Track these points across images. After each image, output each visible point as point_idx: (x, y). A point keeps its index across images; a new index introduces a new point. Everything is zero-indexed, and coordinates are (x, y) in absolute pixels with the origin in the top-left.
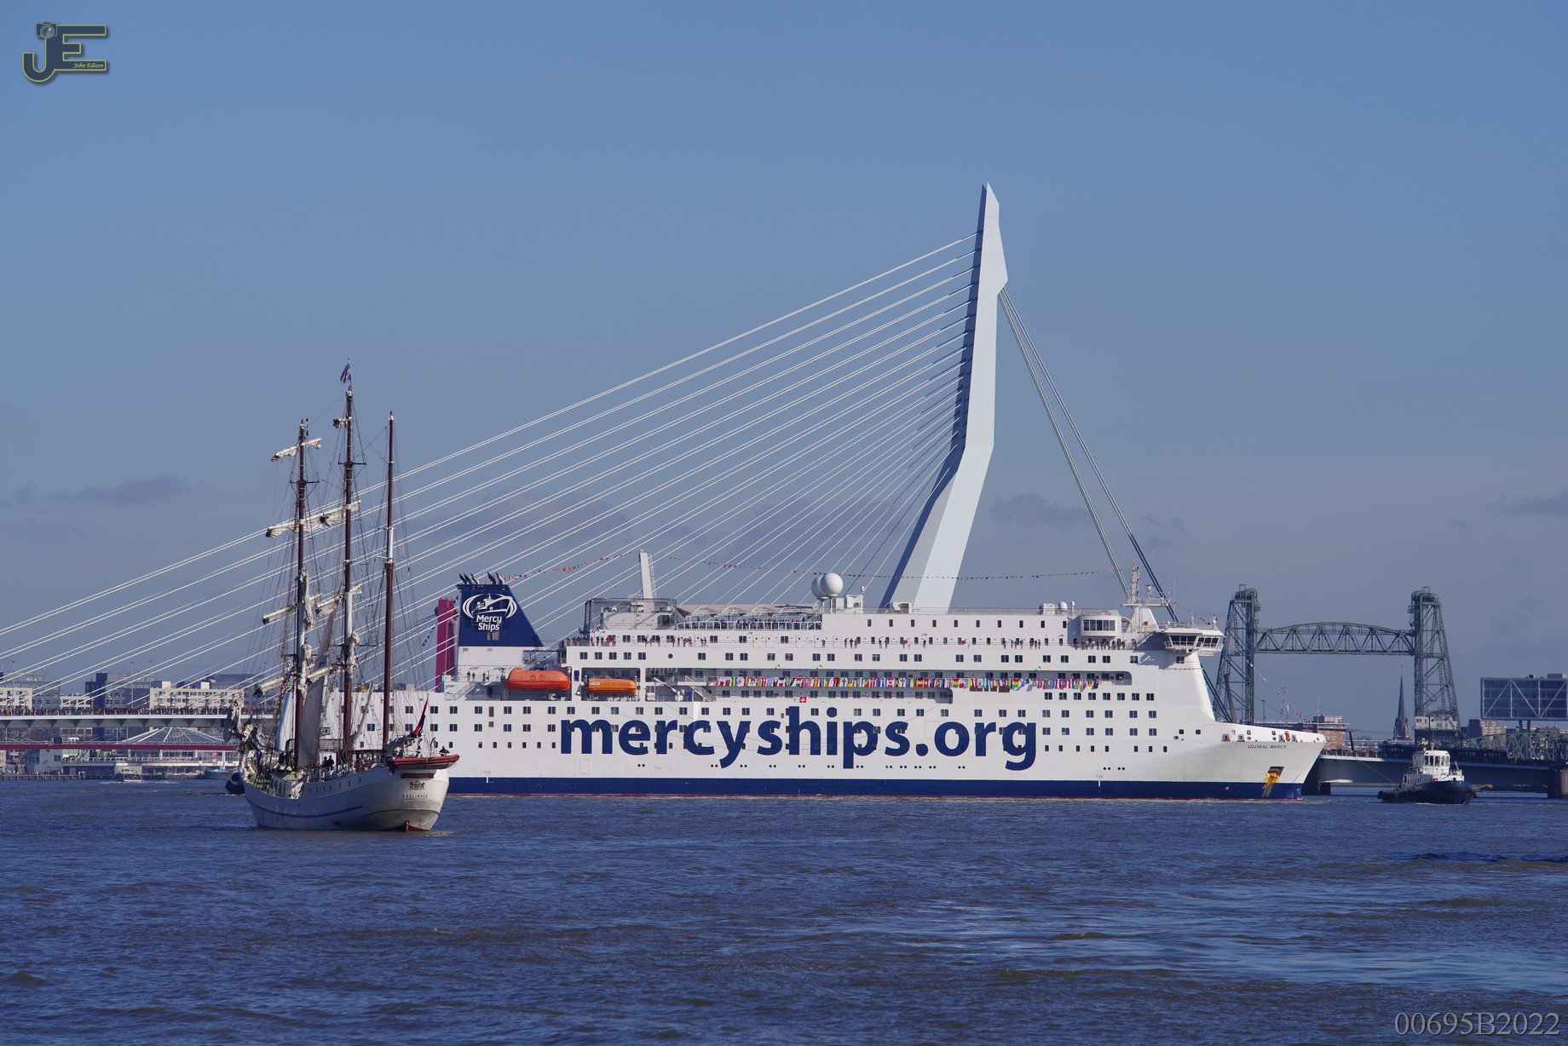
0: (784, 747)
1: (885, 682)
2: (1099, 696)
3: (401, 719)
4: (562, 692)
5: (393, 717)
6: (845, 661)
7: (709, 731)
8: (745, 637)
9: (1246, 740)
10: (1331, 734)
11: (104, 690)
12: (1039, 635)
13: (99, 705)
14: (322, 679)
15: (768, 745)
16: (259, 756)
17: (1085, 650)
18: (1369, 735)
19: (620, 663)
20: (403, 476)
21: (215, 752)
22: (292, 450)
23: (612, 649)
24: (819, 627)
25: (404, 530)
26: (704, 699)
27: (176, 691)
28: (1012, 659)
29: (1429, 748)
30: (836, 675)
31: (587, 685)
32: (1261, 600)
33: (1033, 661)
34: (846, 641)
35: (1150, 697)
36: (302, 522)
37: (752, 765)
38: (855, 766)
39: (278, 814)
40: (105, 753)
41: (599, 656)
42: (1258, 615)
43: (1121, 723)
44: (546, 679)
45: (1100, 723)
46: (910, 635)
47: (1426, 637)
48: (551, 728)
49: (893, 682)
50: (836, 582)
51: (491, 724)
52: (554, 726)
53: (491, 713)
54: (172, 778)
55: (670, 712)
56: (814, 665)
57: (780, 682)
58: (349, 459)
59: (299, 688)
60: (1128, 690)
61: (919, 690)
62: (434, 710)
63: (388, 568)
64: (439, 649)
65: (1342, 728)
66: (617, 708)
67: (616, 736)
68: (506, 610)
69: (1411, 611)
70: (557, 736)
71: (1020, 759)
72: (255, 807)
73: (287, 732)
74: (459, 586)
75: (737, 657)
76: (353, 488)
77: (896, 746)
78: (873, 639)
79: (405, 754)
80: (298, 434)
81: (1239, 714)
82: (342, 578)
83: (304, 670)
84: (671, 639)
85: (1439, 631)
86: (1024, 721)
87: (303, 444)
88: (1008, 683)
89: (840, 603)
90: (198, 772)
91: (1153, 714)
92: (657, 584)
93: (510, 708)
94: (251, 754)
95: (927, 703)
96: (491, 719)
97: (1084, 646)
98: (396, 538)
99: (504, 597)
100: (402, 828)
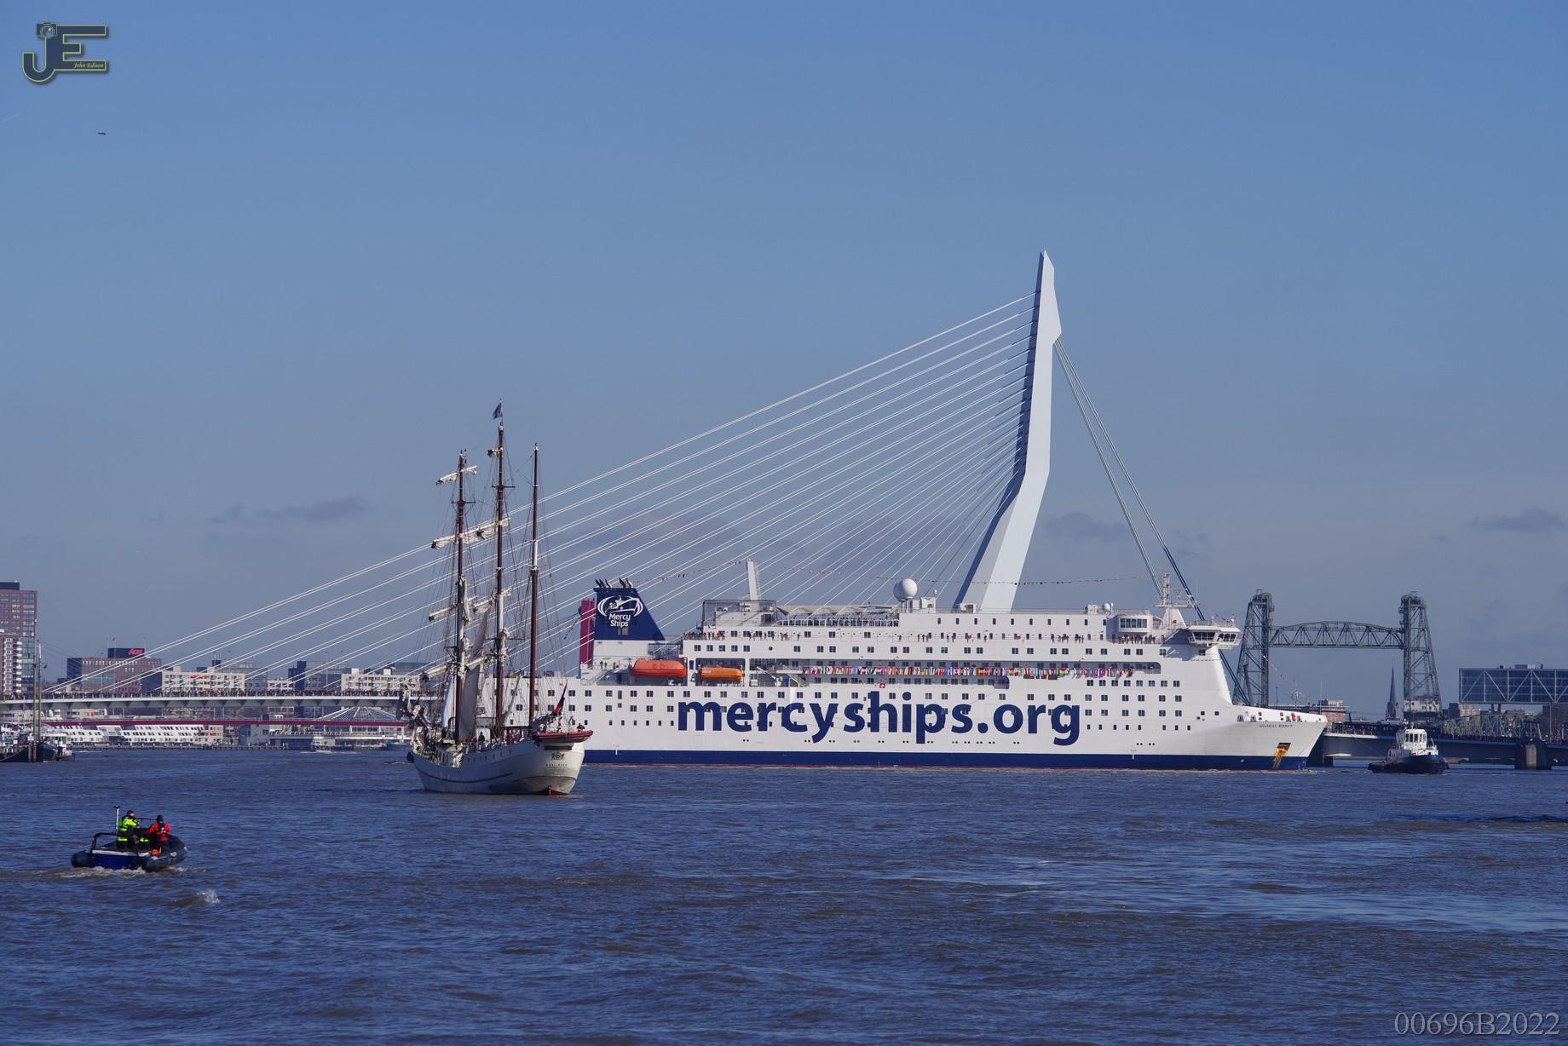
0: (866, 725)
1: (951, 672)
2: (1133, 683)
3: (545, 702)
4: (680, 679)
5: (538, 699)
6: (918, 653)
7: (803, 712)
8: (834, 633)
9: (1257, 720)
10: (1333, 716)
11: (303, 676)
12: (1083, 632)
13: (300, 688)
14: (478, 667)
15: (852, 723)
16: (426, 731)
17: (1121, 645)
18: (1365, 717)
19: (729, 654)
20: (546, 499)
21: (396, 728)
22: (453, 476)
23: (721, 642)
24: (896, 624)
25: (546, 545)
26: (799, 685)
27: (363, 676)
28: (1059, 651)
29: (1409, 727)
30: (910, 665)
31: (700, 672)
32: (1275, 602)
33: (1077, 653)
34: (919, 636)
35: (1177, 684)
36: (462, 535)
37: (839, 740)
38: (926, 741)
39: (442, 780)
40: (305, 728)
41: (710, 648)
42: (1272, 615)
43: (1151, 706)
44: (665, 668)
45: (1134, 706)
46: (973, 632)
47: (1414, 633)
48: (670, 709)
49: (959, 670)
50: (911, 586)
51: (620, 705)
52: (672, 707)
53: (620, 696)
54: (360, 749)
55: (770, 696)
56: (892, 657)
57: (863, 670)
58: (500, 482)
59: (459, 675)
60: (1157, 678)
61: (981, 678)
62: (572, 693)
63: (534, 574)
64: (582, 642)
65: (1342, 710)
66: (726, 692)
67: (724, 716)
68: (634, 610)
69: (1400, 612)
70: (675, 716)
71: (1066, 736)
72: (423, 774)
73: (449, 712)
74: (595, 590)
75: (826, 649)
76: (504, 508)
77: (961, 724)
78: (942, 634)
79: (548, 730)
80: (458, 463)
81: (1256, 699)
82: (495, 583)
83: (463, 659)
84: (772, 634)
85: (1424, 629)
86: (1070, 704)
87: (462, 471)
88: (1056, 672)
89: (916, 604)
90: (381, 745)
91: (1178, 699)
92: (762, 590)
93: (636, 692)
94: (419, 730)
95: (987, 689)
96: (620, 701)
97: (1121, 641)
98: (540, 552)
99: (632, 599)
100: (545, 792)
